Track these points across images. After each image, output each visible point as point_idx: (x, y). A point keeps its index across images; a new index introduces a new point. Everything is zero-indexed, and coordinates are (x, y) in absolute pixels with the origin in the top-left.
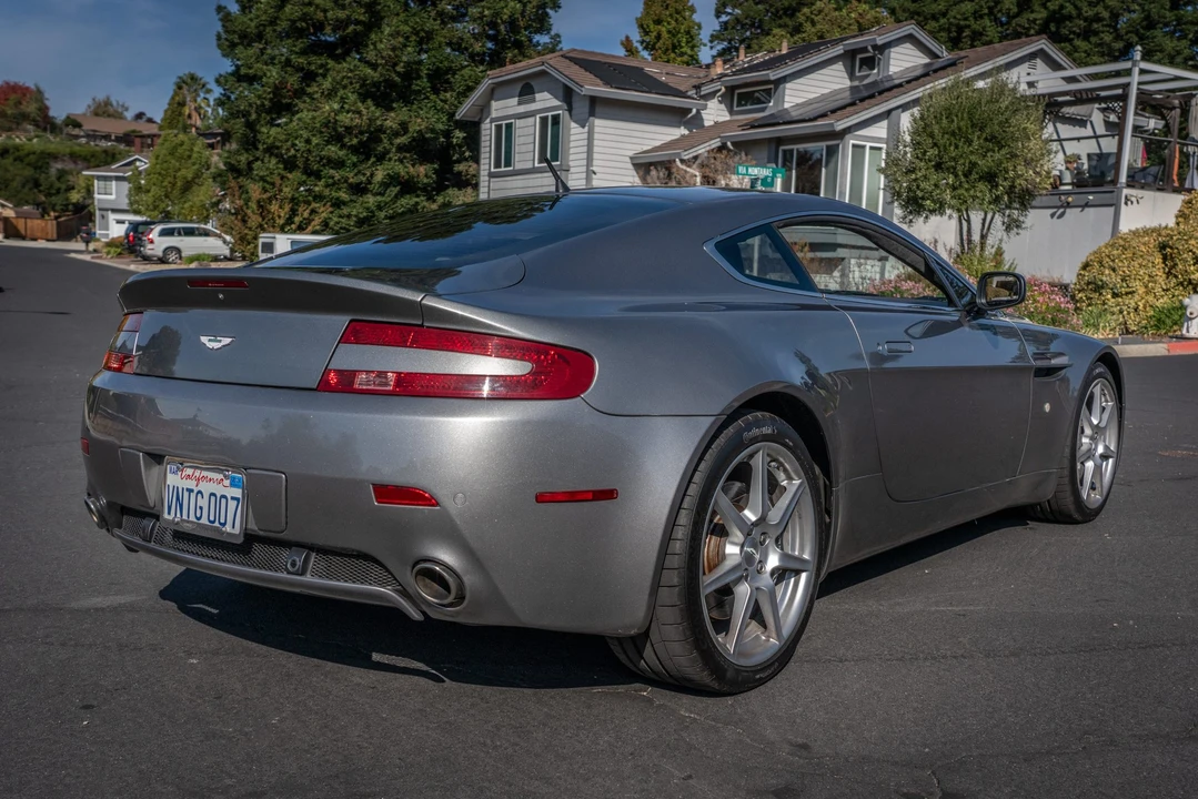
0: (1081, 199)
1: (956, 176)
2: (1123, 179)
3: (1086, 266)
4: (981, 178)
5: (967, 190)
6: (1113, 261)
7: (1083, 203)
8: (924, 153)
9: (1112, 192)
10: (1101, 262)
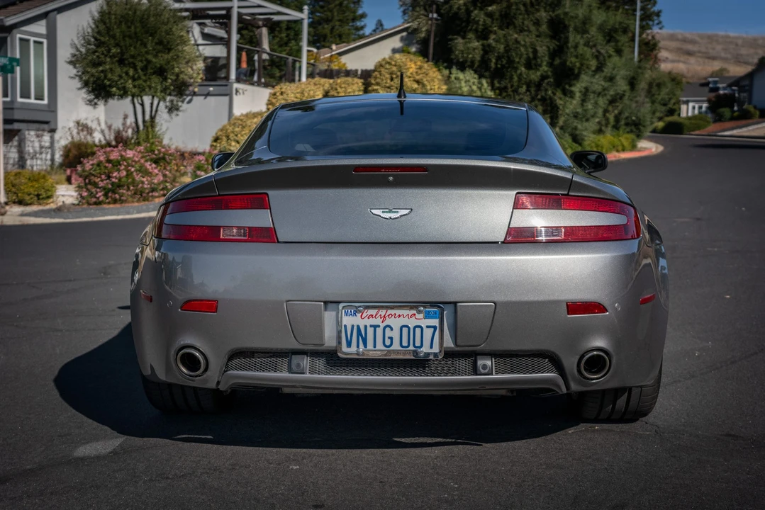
0: (205, 90)
1: (135, 69)
2: (233, 76)
3: (216, 139)
4: (154, 73)
5: (145, 81)
6: (236, 135)
7: (206, 93)
8: (109, 51)
9: (226, 85)
10: (228, 137)
